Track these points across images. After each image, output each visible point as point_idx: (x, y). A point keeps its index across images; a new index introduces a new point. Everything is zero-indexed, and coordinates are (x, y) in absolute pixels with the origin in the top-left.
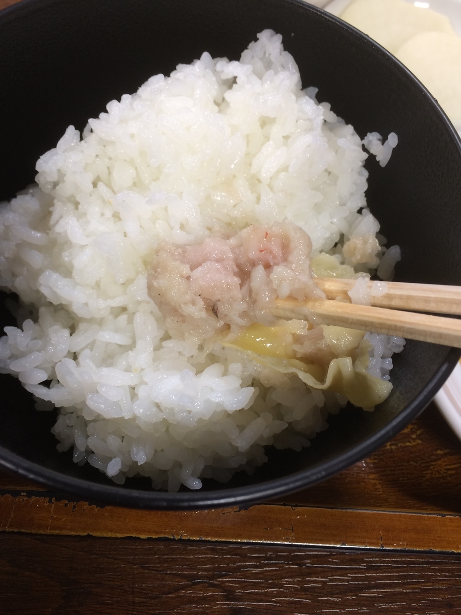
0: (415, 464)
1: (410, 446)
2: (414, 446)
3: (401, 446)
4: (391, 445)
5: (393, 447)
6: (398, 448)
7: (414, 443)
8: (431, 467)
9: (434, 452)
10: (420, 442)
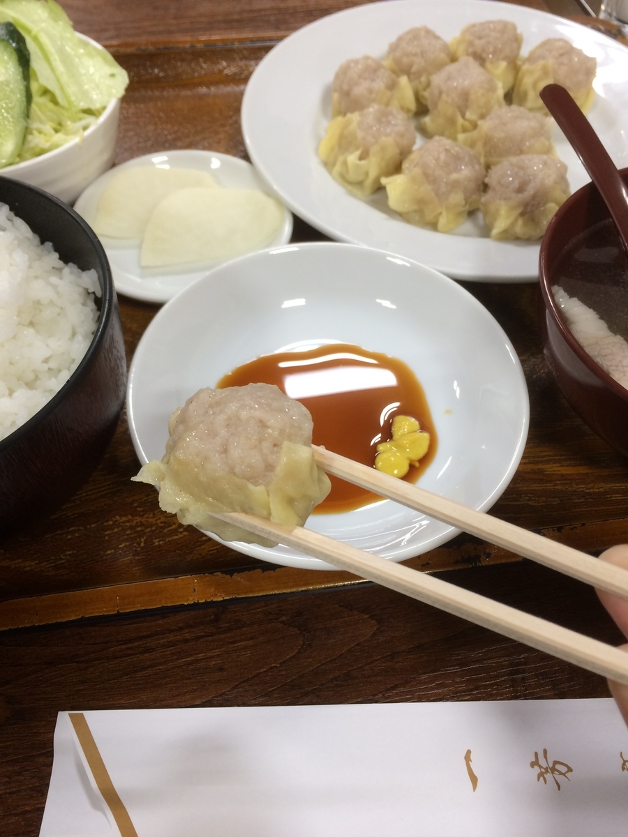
0: (180, 552)
1: (176, 539)
2: (181, 538)
3: (169, 541)
4: (159, 541)
5: (161, 543)
6: (166, 543)
7: (181, 536)
8: (195, 552)
9: (200, 539)
10: (186, 533)
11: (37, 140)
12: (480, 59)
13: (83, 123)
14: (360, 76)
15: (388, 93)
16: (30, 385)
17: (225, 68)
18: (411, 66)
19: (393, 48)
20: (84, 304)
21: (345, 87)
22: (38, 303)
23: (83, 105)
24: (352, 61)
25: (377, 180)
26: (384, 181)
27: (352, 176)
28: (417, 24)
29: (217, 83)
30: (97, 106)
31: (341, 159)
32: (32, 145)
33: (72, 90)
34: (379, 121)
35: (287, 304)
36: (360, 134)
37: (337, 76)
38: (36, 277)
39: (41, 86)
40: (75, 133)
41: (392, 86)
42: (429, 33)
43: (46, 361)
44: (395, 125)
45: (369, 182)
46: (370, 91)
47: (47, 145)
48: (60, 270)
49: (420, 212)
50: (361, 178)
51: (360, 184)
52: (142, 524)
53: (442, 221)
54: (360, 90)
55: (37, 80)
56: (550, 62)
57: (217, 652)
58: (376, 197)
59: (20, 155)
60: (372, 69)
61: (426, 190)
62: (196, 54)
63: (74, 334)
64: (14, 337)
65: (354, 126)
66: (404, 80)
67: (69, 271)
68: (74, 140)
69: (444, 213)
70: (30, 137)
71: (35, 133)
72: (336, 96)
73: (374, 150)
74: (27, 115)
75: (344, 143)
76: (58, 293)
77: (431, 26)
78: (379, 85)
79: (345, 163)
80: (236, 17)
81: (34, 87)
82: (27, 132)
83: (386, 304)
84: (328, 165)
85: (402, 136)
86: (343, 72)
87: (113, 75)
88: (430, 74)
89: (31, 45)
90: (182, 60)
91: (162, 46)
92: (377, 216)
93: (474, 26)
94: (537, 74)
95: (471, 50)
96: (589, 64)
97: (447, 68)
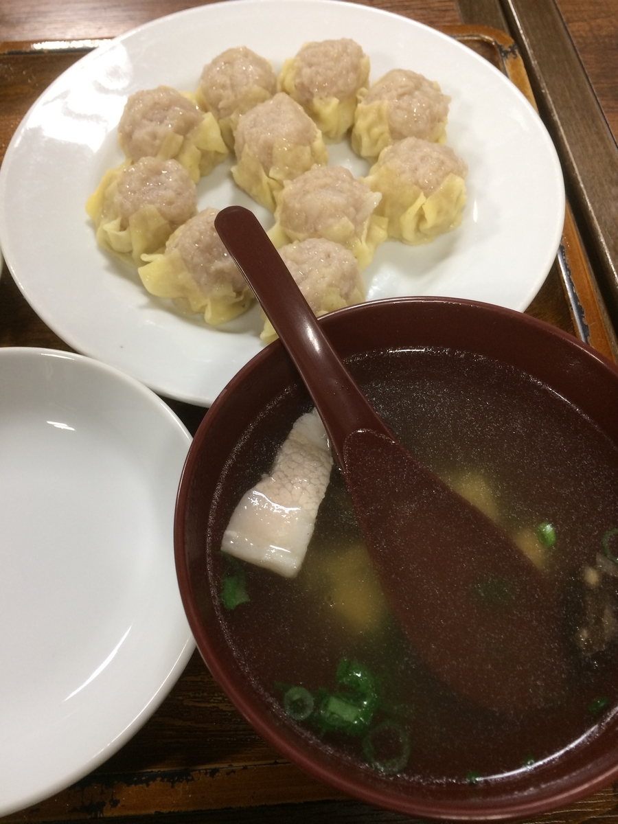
12: (305, 99)
15: (180, 138)
18: (220, 99)
27: (113, 249)
31: (103, 223)
41: (187, 129)
42: (247, 54)
45: (135, 255)
46: (154, 136)
50: (126, 249)
51: (129, 255)
53: (208, 315)
56: (387, 103)
61: (184, 277)
66: (209, 118)
69: (210, 307)
73: (134, 219)
75: (105, 205)
78: (167, 127)
79: (107, 229)
85: (170, 203)
88: (241, 112)
94: (372, 117)
95: (298, 81)
96: (438, 108)
97: (260, 108)
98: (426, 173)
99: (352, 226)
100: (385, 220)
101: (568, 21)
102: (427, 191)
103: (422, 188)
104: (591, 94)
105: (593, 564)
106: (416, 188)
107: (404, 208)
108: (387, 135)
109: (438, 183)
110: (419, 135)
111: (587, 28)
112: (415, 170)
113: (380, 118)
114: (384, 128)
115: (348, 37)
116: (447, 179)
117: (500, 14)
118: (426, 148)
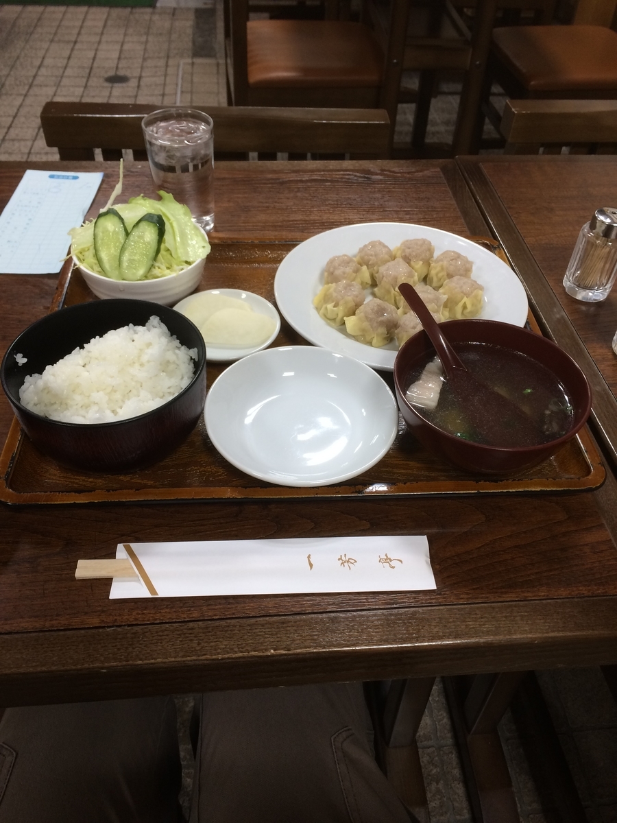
11: (156, 271)
12: (407, 259)
13: (181, 267)
14: (339, 265)
15: (354, 274)
16: (162, 397)
17: (269, 254)
18: (369, 261)
19: (361, 250)
20: (189, 364)
21: (331, 270)
22: (168, 362)
23: (185, 259)
24: (337, 257)
25: (342, 319)
26: (345, 318)
27: (329, 316)
28: (375, 238)
29: (264, 262)
30: (191, 260)
31: (324, 306)
32: (153, 273)
33: (180, 251)
34: (345, 288)
35: (286, 374)
36: (335, 294)
37: (328, 264)
38: (168, 350)
39: (166, 247)
40: (175, 271)
41: (357, 271)
42: (380, 243)
43: (169, 388)
44: (354, 291)
45: (339, 319)
46: (344, 273)
47: (160, 275)
48: (179, 348)
49: (363, 336)
50: (334, 317)
51: (334, 320)
52: (204, 471)
53: (374, 341)
54: (338, 272)
55: (165, 243)
56: (445, 263)
57: (235, 529)
58: (341, 327)
59: (146, 277)
60: (346, 261)
61: (366, 324)
62: (253, 246)
63: (182, 378)
64: (156, 376)
65: (332, 290)
66: (364, 268)
67: (183, 348)
68: (174, 275)
69: (375, 338)
70: (153, 269)
71: (157, 268)
72: (326, 274)
73: (341, 303)
74: (155, 258)
75: (326, 298)
76: (178, 358)
77: (382, 241)
78: (349, 270)
79: (326, 309)
80: (279, 224)
81: (163, 246)
82: (153, 266)
83: (332, 375)
84: (318, 309)
85: (357, 297)
86: (331, 262)
87: (204, 247)
88: (379, 266)
89: (167, 227)
90: (246, 249)
91: (235, 241)
92: (341, 336)
93: (407, 241)
94: (438, 269)
95: (403, 254)
96: (468, 265)
97: (388, 264)
98: (467, 288)
99: (436, 307)
100: (448, 309)
101: (525, 237)
102: (468, 295)
103: (465, 294)
104: (538, 269)
105: (548, 409)
106: (462, 294)
107: (457, 304)
108: (445, 276)
109: (472, 292)
110: (461, 275)
111: (534, 240)
112: (461, 287)
113: (442, 269)
114: (444, 273)
115: (424, 238)
116: (476, 291)
117: (490, 233)
118: (465, 280)
